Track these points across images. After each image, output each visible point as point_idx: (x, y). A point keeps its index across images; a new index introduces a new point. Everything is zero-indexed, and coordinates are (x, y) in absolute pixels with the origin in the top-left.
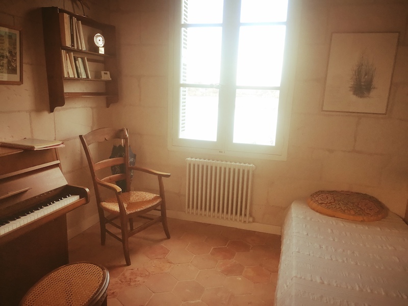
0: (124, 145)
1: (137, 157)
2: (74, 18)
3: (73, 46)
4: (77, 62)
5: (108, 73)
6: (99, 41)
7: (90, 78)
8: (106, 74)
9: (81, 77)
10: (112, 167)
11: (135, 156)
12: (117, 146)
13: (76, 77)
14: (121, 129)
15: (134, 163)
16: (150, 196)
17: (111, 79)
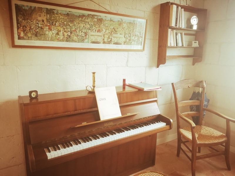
0: (202, 92)
1: (210, 101)
2: (179, 7)
3: (176, 25)
4: (177, 36)
5: (197, 42)
6: (194, 21)
7: (184, 46)
8: (196, 42)
9: (178, 45)
10: (190, 106)
11: (208, 101)
12: (196, 92)
13: (175, 45)
14: (201, 80)
15: (207, 106)
16: (217, 133)
17: (198, 46)
